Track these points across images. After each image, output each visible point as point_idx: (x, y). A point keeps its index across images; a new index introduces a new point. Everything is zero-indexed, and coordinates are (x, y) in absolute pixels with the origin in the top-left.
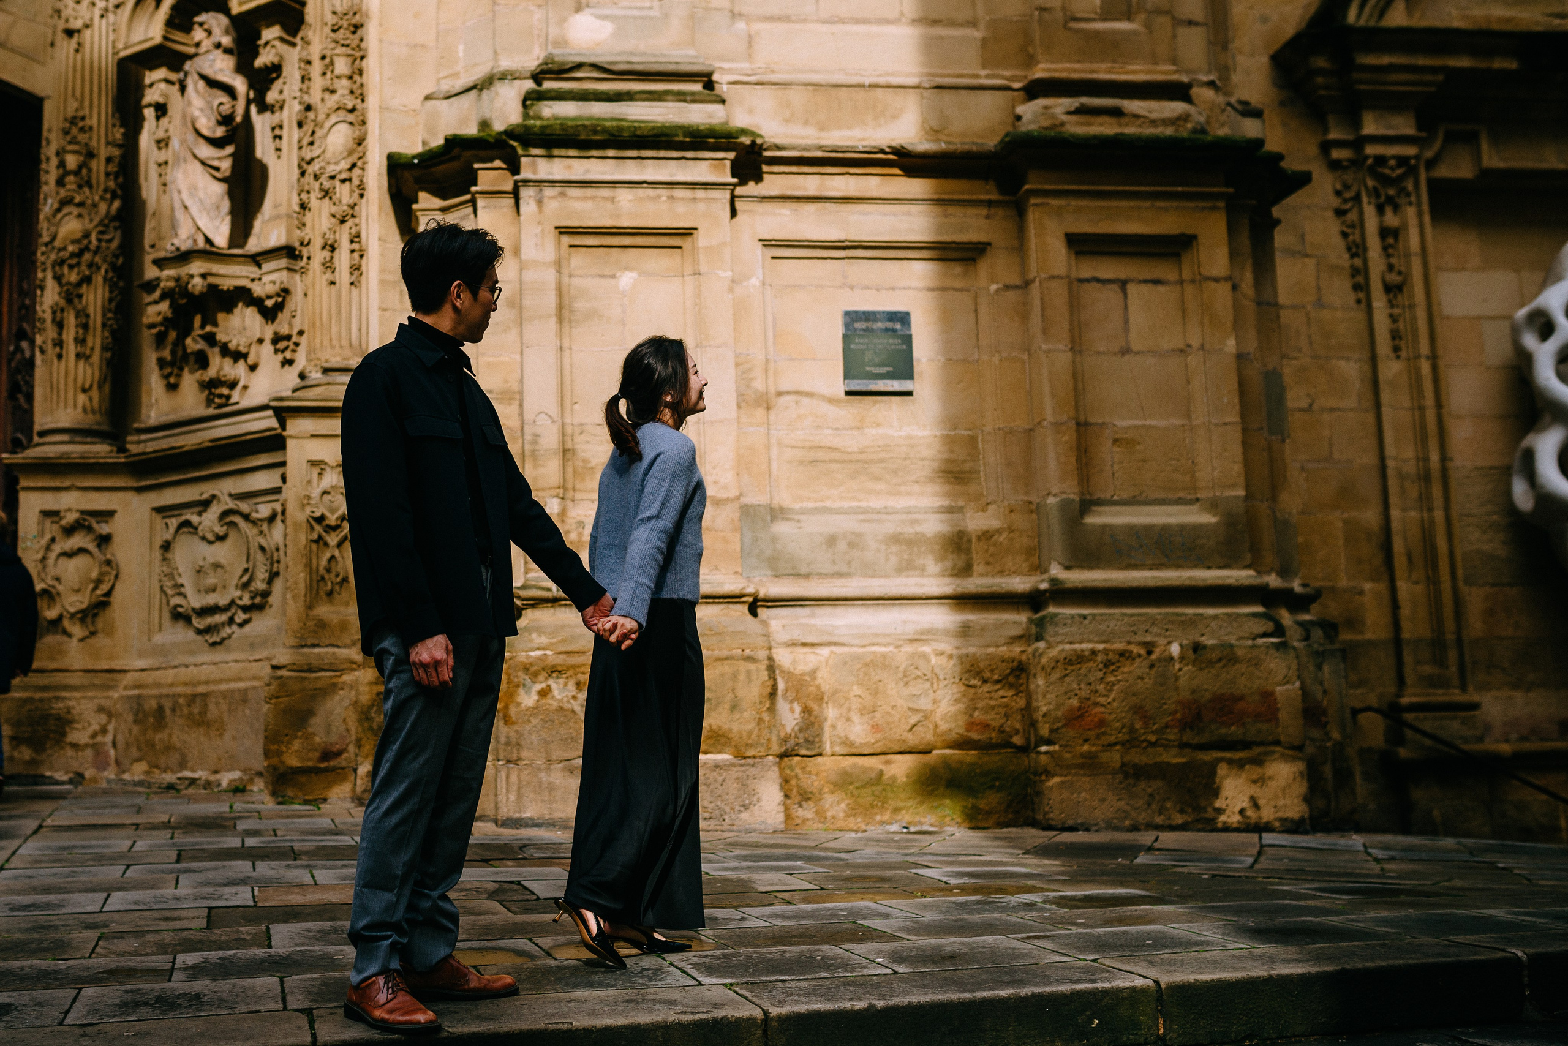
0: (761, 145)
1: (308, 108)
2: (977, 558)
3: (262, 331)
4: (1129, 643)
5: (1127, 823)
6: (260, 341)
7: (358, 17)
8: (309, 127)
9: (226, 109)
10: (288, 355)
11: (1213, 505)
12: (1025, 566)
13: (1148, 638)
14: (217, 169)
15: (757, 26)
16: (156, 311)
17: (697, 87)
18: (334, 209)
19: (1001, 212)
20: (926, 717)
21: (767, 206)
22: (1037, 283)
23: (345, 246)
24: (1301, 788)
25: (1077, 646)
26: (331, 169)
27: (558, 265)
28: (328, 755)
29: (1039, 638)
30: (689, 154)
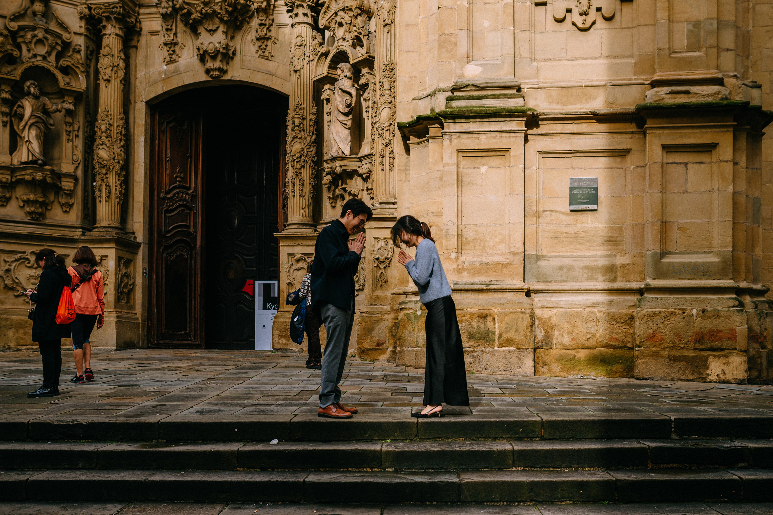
0: (538, 113)
1: (375, 102)
2: (619, 275)
3: (363, 186)
4: (675, 309)
5: (670, 377)
6: (363, 190)
7: (393, 65)
8: (375, 110)
9: (348, 102)
10: (372, 196)
11: (718, 254)
12: (639, 278)
13: (684, 307)
14: (346, 125)
15: (541, 64)
16: (327, 179)
17: (514, 92)
18: (383, 142)
19: (637, 136)
20: (593, 336)
21: (540, 138)
22: (648, 166)
23: (387, 155)
24: (744, 367)
25: (653, 310)
26: (382, 126)
27: (457, 165)
28: (378, 344)
29: (639, 307)
30: (508, 119)
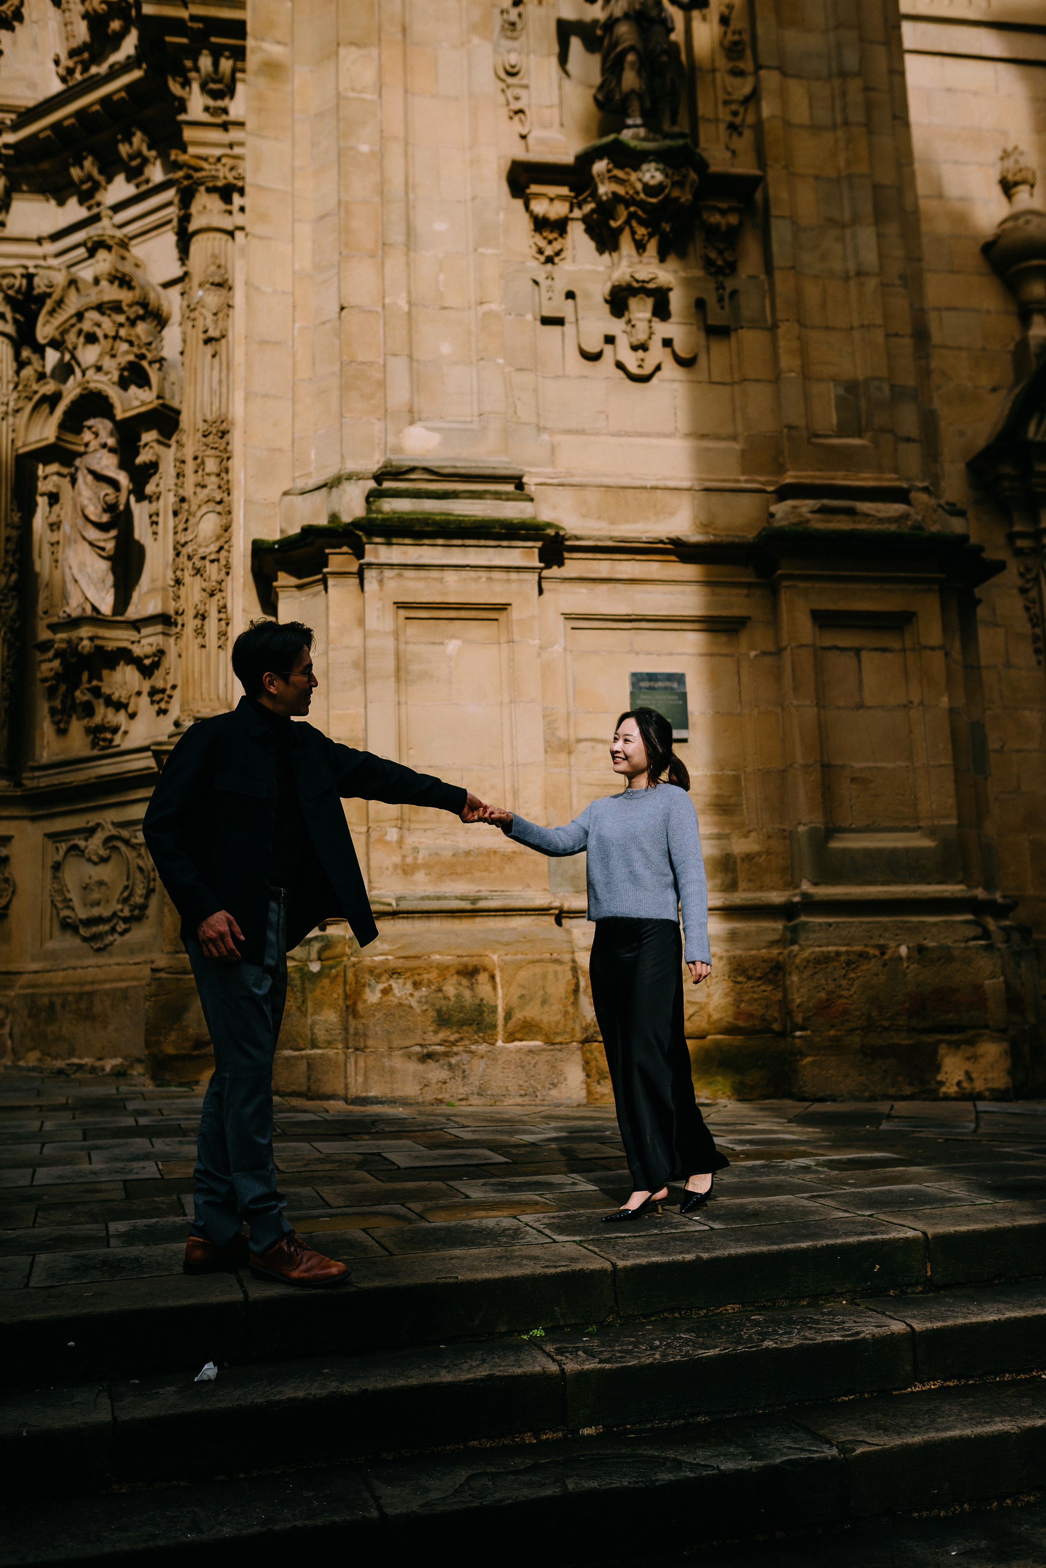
0: (563, 536)
1: (183, 500)
2: (741, 876)
3: (140, 685)
4: (866, 946)
5: (866, 1094)
6: (139, 694)
7: (225, 424)
8: (183, 516)
9: (111, 499)
10: (163, 705)
11: (932, 832)
12: (780, 884)
13: (882, 942)
14: (103, 549)
15: (558, 438)
16: (49, 667)
17: (510, 488)
18: (204, 585)
19: (758, 592)
20: (701, 1009)
21: (567, 586)
22: (788, 651)
23: (213, 615)
24: (1005, 1064)
25: (824, 949)
26: (202, 551)
27: (396, 634)
28: (198, 1045)
29: (793, 942)
30: (504, 543)
